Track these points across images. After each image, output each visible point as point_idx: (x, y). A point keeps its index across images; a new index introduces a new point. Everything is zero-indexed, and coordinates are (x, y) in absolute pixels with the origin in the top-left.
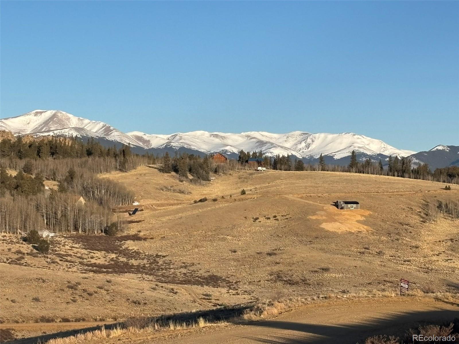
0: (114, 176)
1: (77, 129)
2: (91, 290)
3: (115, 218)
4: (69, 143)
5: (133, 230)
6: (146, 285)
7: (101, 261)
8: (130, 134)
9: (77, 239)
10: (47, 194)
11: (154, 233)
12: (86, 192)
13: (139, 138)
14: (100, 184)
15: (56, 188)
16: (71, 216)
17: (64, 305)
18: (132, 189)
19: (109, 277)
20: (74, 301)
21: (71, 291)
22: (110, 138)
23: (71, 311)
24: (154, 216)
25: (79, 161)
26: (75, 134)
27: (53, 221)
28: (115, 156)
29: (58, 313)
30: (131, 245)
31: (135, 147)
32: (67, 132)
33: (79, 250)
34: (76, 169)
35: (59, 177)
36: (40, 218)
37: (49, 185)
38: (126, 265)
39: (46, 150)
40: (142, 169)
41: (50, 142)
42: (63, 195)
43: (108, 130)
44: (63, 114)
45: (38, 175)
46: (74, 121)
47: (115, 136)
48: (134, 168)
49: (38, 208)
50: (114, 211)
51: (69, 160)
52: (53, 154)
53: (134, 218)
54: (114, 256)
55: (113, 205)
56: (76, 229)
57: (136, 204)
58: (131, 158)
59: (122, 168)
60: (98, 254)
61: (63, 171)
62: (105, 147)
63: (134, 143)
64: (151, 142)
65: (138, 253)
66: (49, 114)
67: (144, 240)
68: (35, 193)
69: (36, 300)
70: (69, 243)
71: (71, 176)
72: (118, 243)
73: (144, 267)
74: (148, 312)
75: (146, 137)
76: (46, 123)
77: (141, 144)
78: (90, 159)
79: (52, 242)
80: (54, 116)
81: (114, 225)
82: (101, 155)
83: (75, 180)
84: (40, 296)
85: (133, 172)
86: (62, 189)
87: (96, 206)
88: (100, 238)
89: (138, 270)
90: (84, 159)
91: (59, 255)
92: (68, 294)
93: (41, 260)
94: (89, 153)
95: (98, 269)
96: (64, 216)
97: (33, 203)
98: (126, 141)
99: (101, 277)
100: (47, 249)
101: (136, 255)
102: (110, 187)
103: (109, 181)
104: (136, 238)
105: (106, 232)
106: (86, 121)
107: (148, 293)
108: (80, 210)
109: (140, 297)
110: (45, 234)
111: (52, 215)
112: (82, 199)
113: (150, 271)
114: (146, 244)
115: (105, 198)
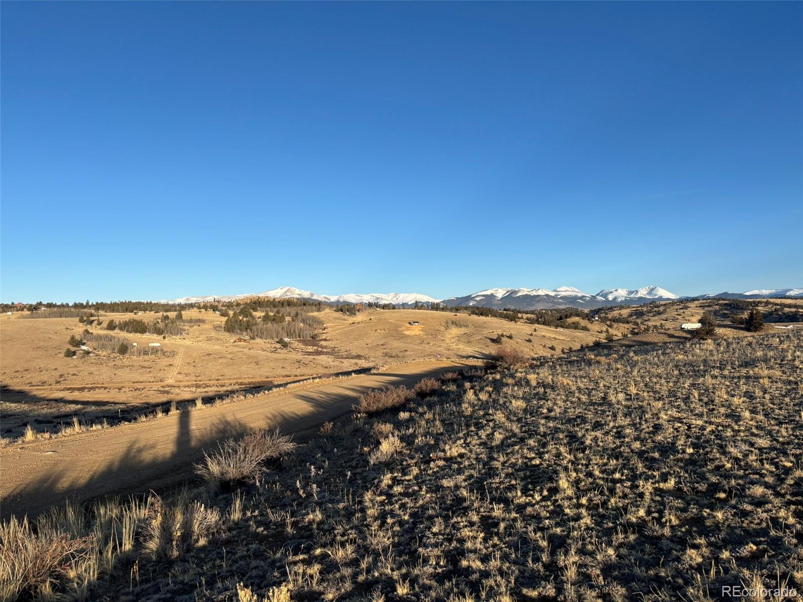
0: (315, 314)
1: (299, 295)
2: (307, 363)
3: (316, 332)
4: (295, 300)
5: (324, 337)
6: (330, 360)
7: (311, 350)
8: (322, 296)
9: (300, 341)
10: (287, 322)
11: (333, 338)
12: (303, 321)
13: (326, 298)
14: (309, 318)
15: (290, 320)
16: (297, 331)
17: (295, 370)
18: (323, 319)
19: (314, 357)
20: (299, 368)
21: (298, 363)
22: (313, 298)
23: (298, 372)
24: (332, 330)
25: (300, 308)
26: (298, 297)
27: (289, 334)
28: (316, 305)
29: (292, 373)
30: (323, 343)
32: (294, 296)
33: (301, 346)
34: (299, 312)
35: (292, 315)
36: (284, 333)
37: (288, 319)
38: (321, 351)
39: (285, 304)
40: (327, 310)
41: (287, 300)
42: (294, 323)
43: (312, 295)
44: (292, 289)
45: (282, 314)
46: (298, 291)
47: (315, 297)
48: (324, 310)
49: (283, 329)
50: (316, 329)
51: (295, 308)
52: (289, 305)
53: (324, 331)
54: (316, 348)
55: (315, 327)
56: (299, 337)
57: (325, 325)
58: (322, 306)
59: (319, 311)
60: (309, 347)
61: (293, 313)
62: (311, 302)
63: (324, 300)
64: (331, 299)
65: (326, 346)
66: (287, 288)
68: (281, 323)
69: (283, 368)
70: (297, 343)
71: (297, 314)
72: (317, 342)
73: (329, 352)
74: (332, 371)
75: (329, 297)
76: (285, 292)
77: (326, 300)
78: (305, 307)
79: (289, 343)
80: (289, 289)
81: (316, 335)
82: (309, 305)
83: (299, 316)
84: (284, 366)
85: (323, 312)
86: (293, 320)
87: (308, 327)
88: (310, 340)
89: (327, 353)
90: (302, 307)
91: (292, 348)
92: (297, 365)
93: (285, 351)
94: (304, 305)
95: (309, 354)
96: (294, 331)
97: (281, 327)
98: (320, 299)
99: (311, 357)
100: (287, 346)
101: (326, 347)
102: (313, 318)
103: (313, 316)
104: (325, 340)
105: (312, 338)
106: (303, 291)
107: (331, 363)
108: (301, 329)
109: (327, 365)
110: (286, 340)
111: (289, 331)
112: (302, 324)
113: (332, 354)
114: (330, 342)
115: (311, 323)
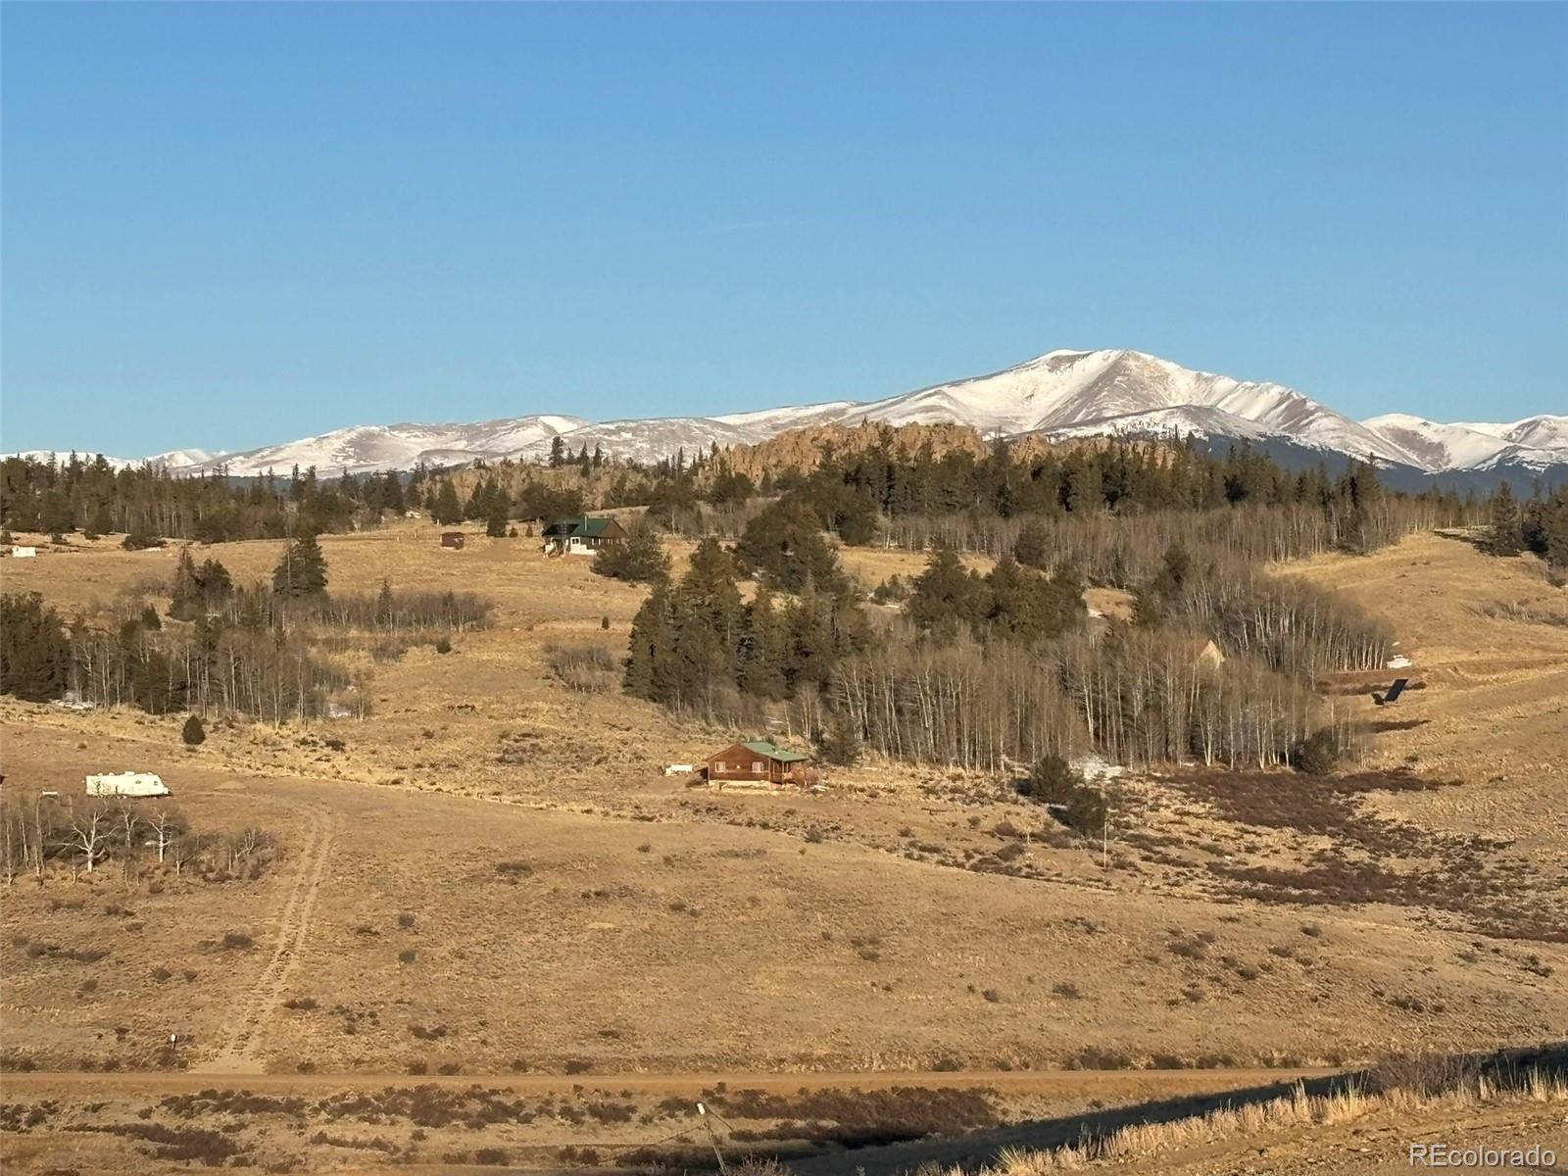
0: (1322, 568)
1: (1191, 412)
2: (1251, 960)
3: (1327, 713)
4: (1166, 459)
5: (1390, 754)
6: (1439, 945)
7: (1284, 863)
8: (1374, 424)
9: (1198, 786)
10: (1096, 634)
11: (1465, 766)
12: (1226, 624)
13: (1407, 438)
14: (1274, 597)
15: (1125, 613)
16: (1176, 706)
17: (1160, 1012)
18: (1386, 611)
19: (1310, 916)
20: (1195, 998)
21: (1180, 964)
22: (1302, 439)
23: (1184, 1030)
24: (1462, 707)
25: (1199, 519)
26: (1185, 428)
27: (1116, 725)
28: (1325, 499)
29: (1139, 1037)
30: (1384, 807)
31: (1392, 467)
32: (1158, 423)
33: (1206, 823)
34: (1191, 547)
35: (1135, 578)
36: (1073, 716)
37: (1103, 604)
38: (1369, 874)
39: (1088, 484)
40: (1418, 542)
41: (1104, 457)
42: (1149, 638)
43: (1297, 413)
44: (1144, 363)
45: (1063, 569)
46: (1182, 385)
47: (1322, 433)
48: (1391, 539)
49: (1065, 679)
50: (1323, 688)
51: (1165, 518)
52: (1112, 498)
53: (1393, 712)
54: (1325, 843)
55: (1317, 669)
56: (1195, 751)
57: (1399, 663)
58: (1377, 508)
59: (1350, 541)
60: (1271, 837)
61: (1147, 557)
62: (1288, 472)
63: (1389, 454)
64: (1448, 450)
65: (1409, 834)
66: (1096, 362)
67: (1428, 788)
68: (1054, 633)
69: (1067, 992)
70: (1172, 802)
71: (1176, 571)
72: (1338, 799)
73: (1431, 883)
74: (1451, 1038)
75: (1430, 433)
76: (1089, 393)
77: (1413, 458)
78: (1238, 514)
79: (1115, 797)
80: (1116, 369)
81: (1324, 737)
82: (1276, 497)
83: (1190, 587)
84: (1079, 981)
85: (1386, 554)
86: (1145, 617)
87: (1260, 671)
88: (1277, 781)
89: (1414, 891)
90: (1216, 514)
91: (1139, 841)
92: (1173, 976)
93: (1077, 859)
94: (1236, 493)
95: (1273, 888)
96: (1154, 706)
97: (1051, 665)
98: (1360, 449)
99: (1284, 918)
100: (1098, 821)
101: (1404, 839)
102: (1306, 602)
103: (1304, 587)
104: (1400, 781)
105: (1297, 760)
106: (1224, 384)
107: (1449, 973)
108: (1206, 687)
109: (1418, 987)
110: (1091, 769)
111: (1112, 704)
112: (1213, 651)
113: (1455, 897)
114: (1438, 802)
115: (1292, 645)
